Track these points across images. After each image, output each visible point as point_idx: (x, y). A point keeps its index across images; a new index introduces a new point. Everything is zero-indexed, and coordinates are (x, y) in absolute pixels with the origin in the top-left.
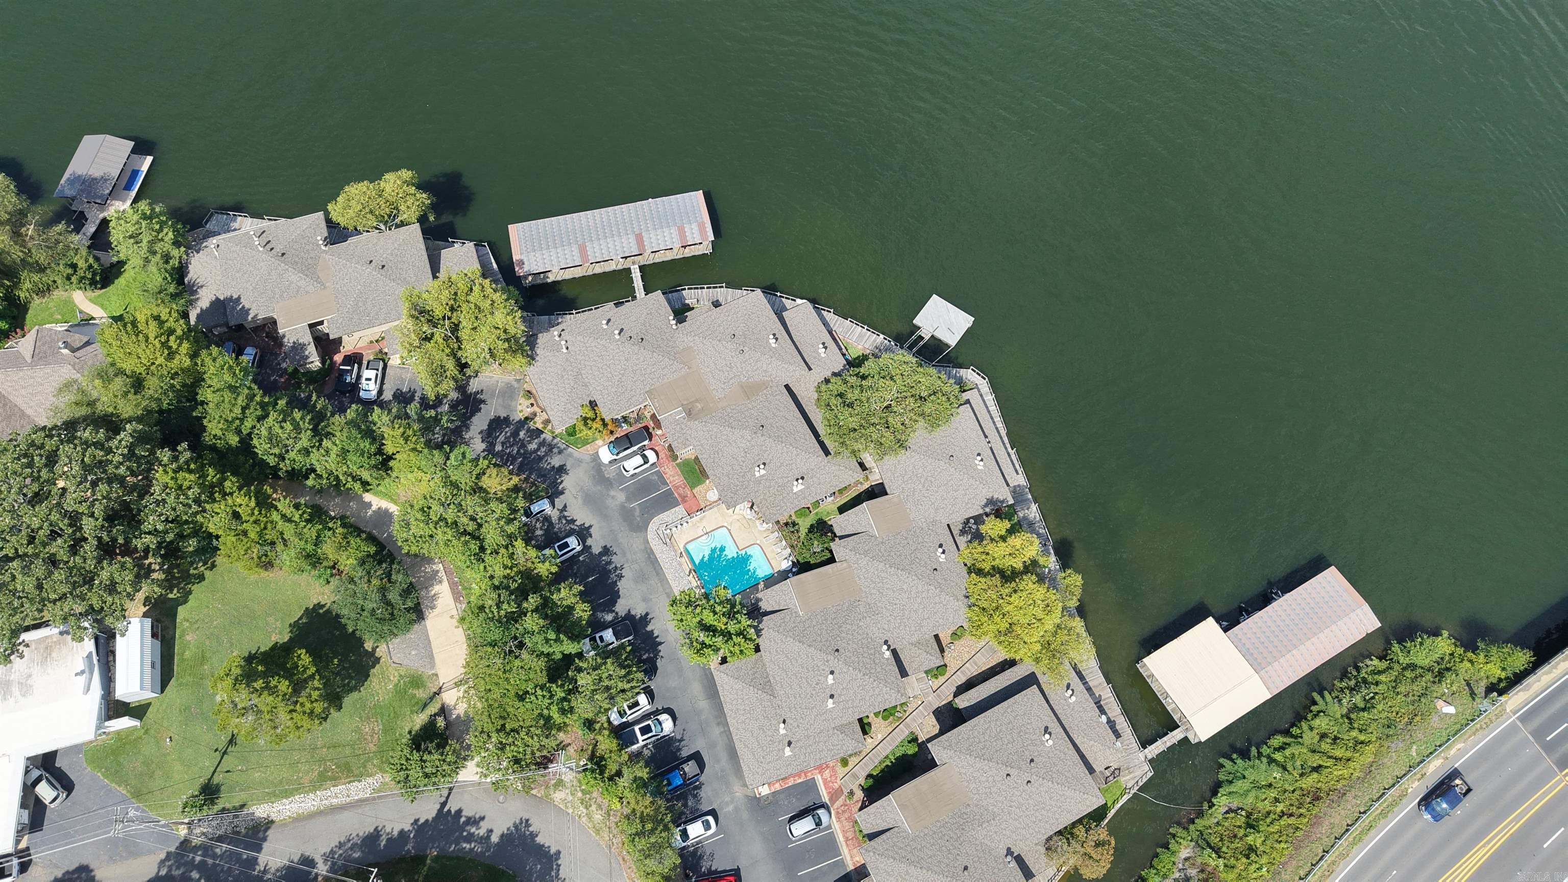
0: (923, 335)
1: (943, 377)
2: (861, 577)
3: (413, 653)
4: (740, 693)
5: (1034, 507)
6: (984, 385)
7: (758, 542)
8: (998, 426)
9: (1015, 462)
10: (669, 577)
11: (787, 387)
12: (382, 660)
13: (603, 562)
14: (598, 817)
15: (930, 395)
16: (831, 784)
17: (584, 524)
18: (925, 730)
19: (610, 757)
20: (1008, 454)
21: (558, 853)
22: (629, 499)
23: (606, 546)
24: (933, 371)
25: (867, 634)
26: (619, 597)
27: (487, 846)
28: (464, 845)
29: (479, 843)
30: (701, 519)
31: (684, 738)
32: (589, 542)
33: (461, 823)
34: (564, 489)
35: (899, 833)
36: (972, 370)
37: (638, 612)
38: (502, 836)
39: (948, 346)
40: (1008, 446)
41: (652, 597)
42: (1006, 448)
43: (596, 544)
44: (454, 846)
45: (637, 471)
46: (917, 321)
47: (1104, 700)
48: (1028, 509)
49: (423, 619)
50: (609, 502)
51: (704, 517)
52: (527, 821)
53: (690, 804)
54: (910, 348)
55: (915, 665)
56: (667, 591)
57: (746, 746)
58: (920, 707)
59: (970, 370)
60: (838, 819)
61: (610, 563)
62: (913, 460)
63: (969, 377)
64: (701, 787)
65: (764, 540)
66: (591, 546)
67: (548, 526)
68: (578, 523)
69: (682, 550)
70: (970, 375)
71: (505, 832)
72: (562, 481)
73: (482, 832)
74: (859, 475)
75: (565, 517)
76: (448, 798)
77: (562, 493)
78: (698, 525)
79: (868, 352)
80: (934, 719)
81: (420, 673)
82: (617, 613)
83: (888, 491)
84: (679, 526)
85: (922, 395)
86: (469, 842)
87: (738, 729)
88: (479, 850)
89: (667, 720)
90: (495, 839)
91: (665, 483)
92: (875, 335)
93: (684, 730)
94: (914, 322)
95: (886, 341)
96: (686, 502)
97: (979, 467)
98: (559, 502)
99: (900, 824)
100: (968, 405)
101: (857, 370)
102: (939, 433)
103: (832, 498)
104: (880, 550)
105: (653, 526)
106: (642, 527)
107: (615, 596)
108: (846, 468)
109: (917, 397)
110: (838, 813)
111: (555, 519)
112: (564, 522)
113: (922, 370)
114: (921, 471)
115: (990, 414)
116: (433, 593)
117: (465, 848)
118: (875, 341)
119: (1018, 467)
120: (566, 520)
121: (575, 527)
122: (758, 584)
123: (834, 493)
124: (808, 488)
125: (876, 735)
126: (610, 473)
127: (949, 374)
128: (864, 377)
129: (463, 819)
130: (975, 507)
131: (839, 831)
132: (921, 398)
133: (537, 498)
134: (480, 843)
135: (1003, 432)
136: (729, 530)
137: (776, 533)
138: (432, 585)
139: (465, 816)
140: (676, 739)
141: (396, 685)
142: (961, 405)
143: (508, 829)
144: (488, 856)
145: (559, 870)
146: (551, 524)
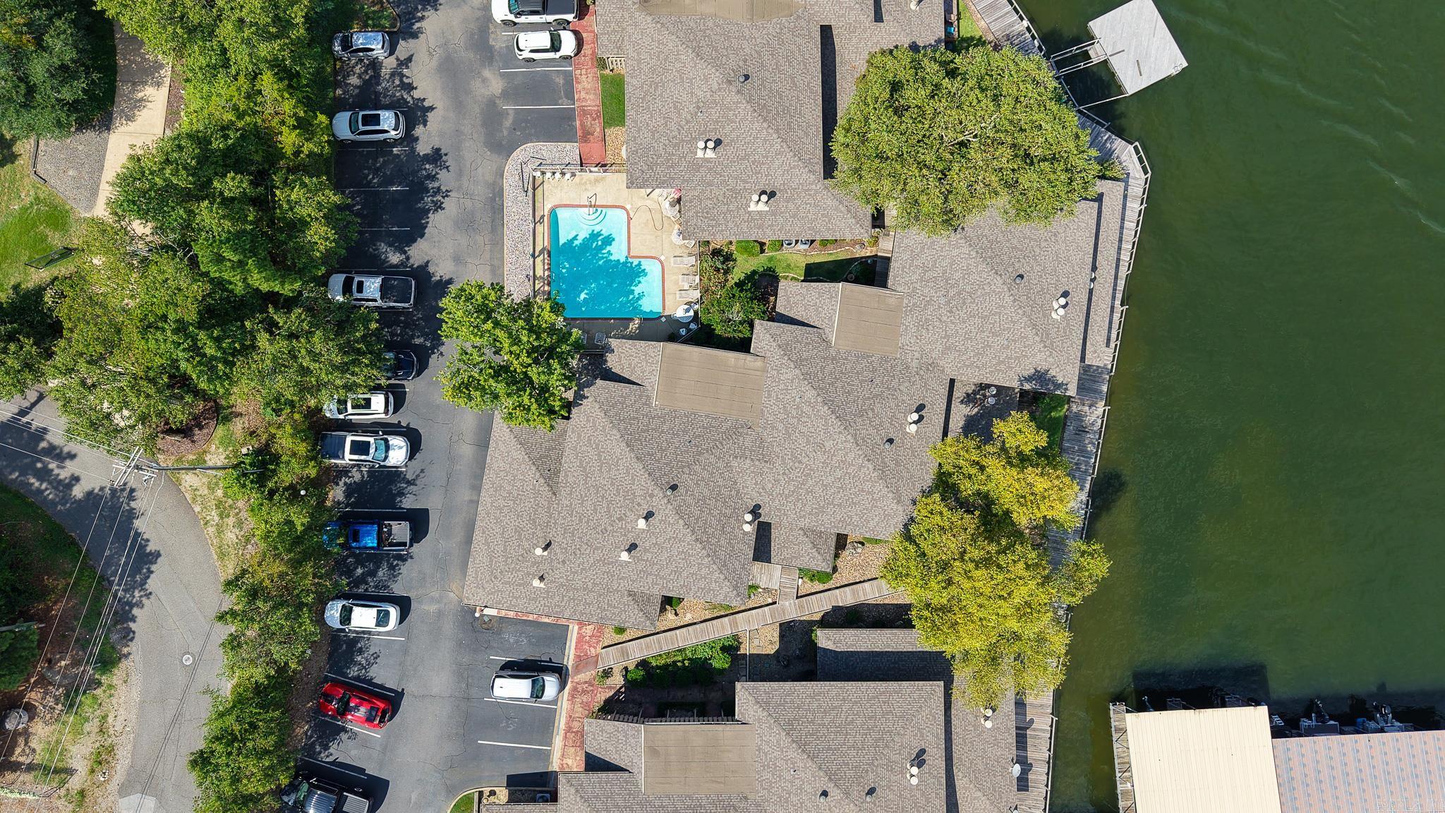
0: (1090, 52)
1: (1085, 138)
2: (773, 394)
3: (71, 173)
4: (515, 466)
5: (1101, 408)
6: (1138, 179)
7: (662, 258)
8: (1122, 257)
9: (1115, 325)
10: (507, 243)
11: (826, 32)
12: (20, 162)
13: (424, 172)
14: (231, 536)
15: (1045, 160)
16: (586, 647)
17: (424, 99)
18: (756, 642)
19: (288, 463)
20: (1113, 308)
21: (158, 555)
22: (505, 95)
23: (438, 150)
24: (1072, 118)
25: (735, 483)
26: (422, 236)
27: (63, 498)
28: (32, 480)
29: (53, 487)
30: (597, 180)
31: (417, 482)
32: (419, 131)
33: (40, 448)
34: (420, 31)
35: (627, 782)
36: (1136, 148)
37: (441, 270)
38: (90, 494)
39: (1120, 89)
40: (1119, 296)
41: (469, 261)
42: (1114, 298)
43: (427, 138)
44: (17, 474)
45: (535, 56)
46: (1096, 26)
47: (1034, 730)
48: (1090, 406)
49: (109, 129)
50: (476, 85)
51: (603, 178)
52: (132, 490)
53: (380, 573)
54: (1059, 65)
55: (786, 554)
56: (496, 262)
57: (487, 544)
58: (766, 609)
59: (1131, 148)
60: (572, 697)
61: (433, 178)
62: (956, 252)
63: (1123, 158)
64: (406, 560)
65: (672, 260)
66: (417, 139)
67: (371, 77)
68: (416, 94)
69: (546, 214)
70: (1127, 155)
71: (96, 491)
72: (423, 18)
73: (64, 474)
74: (863, 231)
75: (402, 76)
76: (34, 405)
77: (415, 35)
78: (588, 186)
79: (991, 38)
80: (776, 634)
81: (67, 207)
82: (408, 258)
83: (890, 283)
84: (558, 175)
85: (1032, 151)
86: (41, 480)
87: (488, 514)
88: (51, 497)
89: (401, 448)
90: (78, 492)
91: (570, 96)
92: (1016, 17)
93: (422, 471)
94: (1091, 24)
95: (1028, 35)
96: (585, 141)
97: (1054, 315)
98: (404, 48)
99: (635, 771)
100: (1096, 205)
101: (950, 55)
102: (1023, 228)
103: (806, 247)
104: (823, 368)
105: (519, 154)
106: (504, 149)
107: (417, 231)
108: (849, 211)
109: (1021, 152)
110: (575, 689)
111: (385, 72)
112: (397, 82)
113: (1055, 108)
114: (957, 275)
115: (1121, 233)
116: (140, 95)
117: (33, 484)
118: (1011, 25)
119: (1114, 336)
120: (401, 81)
121: (409, 99)
122: (631, 320)
123: (812, 241)
124: (774, 214)
125: (685, 614)
126: (499, 40)
127: (1097, 137)
128: (952, 74)
129: (43, 445)
130: (1011, 373)
131: (564, 714)
132: (1027, 155)
133: (374, 26)
134: (56, 488)
135: (1124, 272)
136: (629, 219)
137: (693, 258)
138: (145, 83)
139: (48, 442)
140: (404, 478)
141: (24, 209)
142: (1086, 199)
143: (102, 489)
144: (60, 510)
145: (148, 577)
146: (377, 76)
